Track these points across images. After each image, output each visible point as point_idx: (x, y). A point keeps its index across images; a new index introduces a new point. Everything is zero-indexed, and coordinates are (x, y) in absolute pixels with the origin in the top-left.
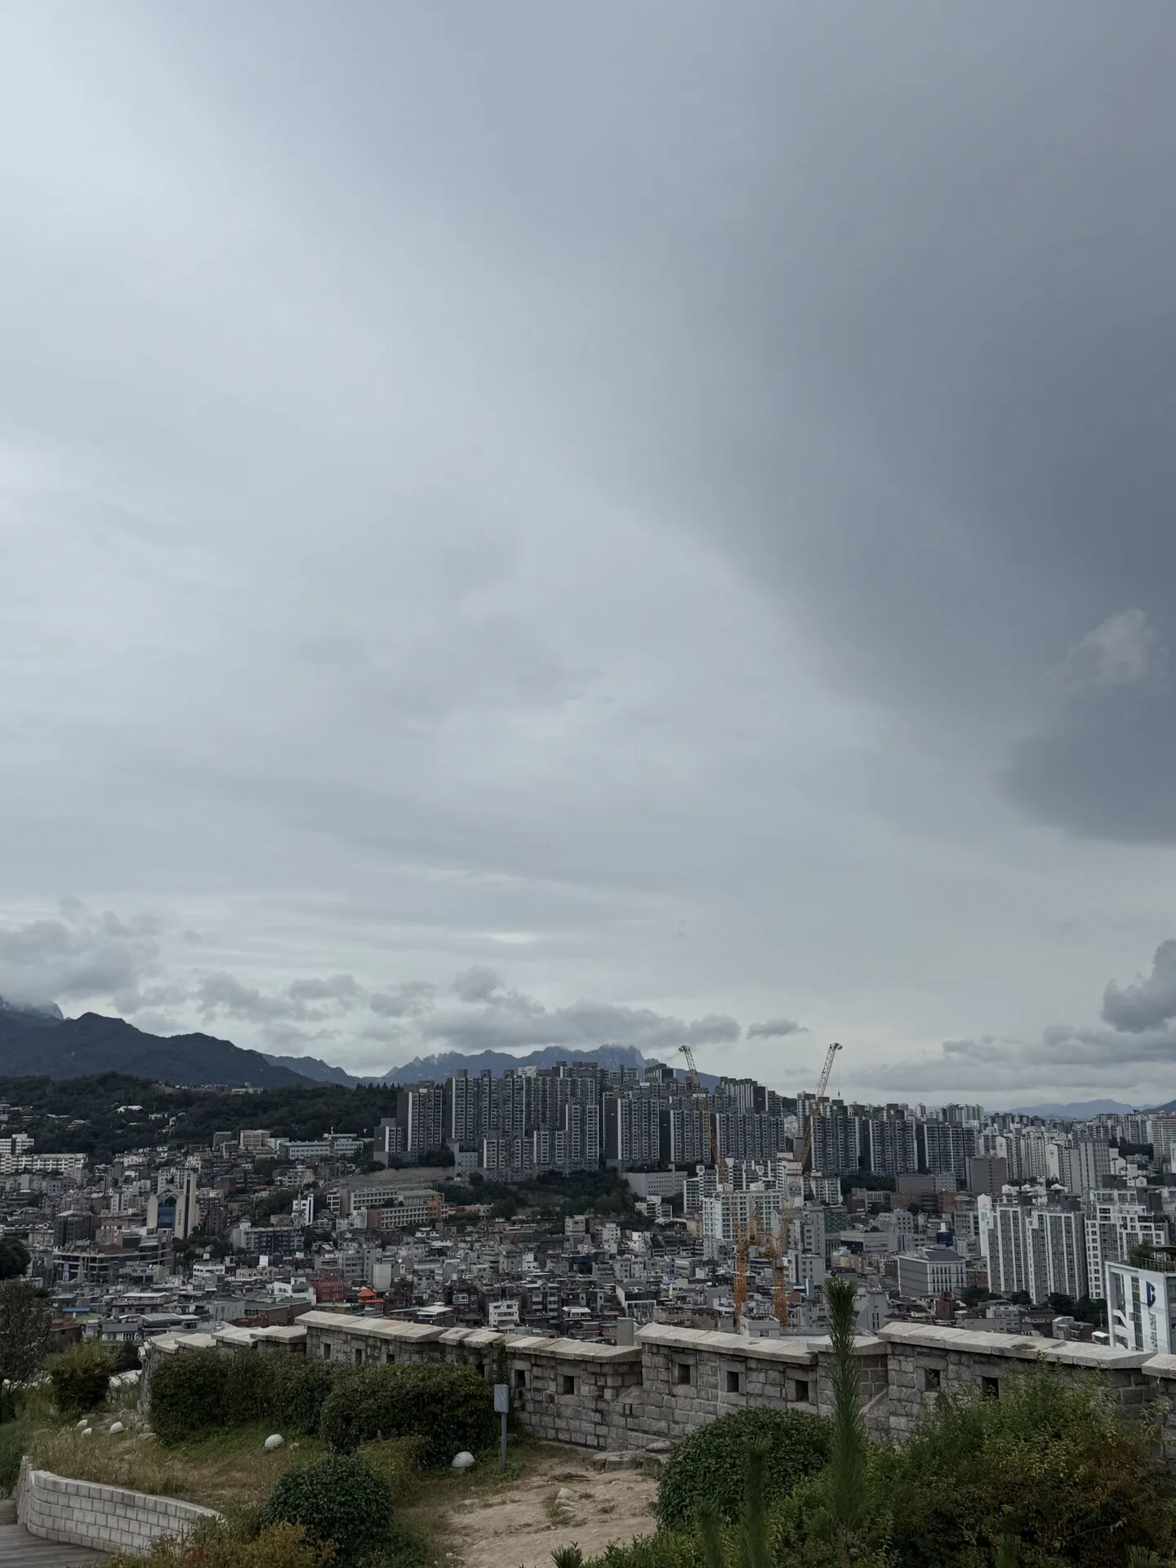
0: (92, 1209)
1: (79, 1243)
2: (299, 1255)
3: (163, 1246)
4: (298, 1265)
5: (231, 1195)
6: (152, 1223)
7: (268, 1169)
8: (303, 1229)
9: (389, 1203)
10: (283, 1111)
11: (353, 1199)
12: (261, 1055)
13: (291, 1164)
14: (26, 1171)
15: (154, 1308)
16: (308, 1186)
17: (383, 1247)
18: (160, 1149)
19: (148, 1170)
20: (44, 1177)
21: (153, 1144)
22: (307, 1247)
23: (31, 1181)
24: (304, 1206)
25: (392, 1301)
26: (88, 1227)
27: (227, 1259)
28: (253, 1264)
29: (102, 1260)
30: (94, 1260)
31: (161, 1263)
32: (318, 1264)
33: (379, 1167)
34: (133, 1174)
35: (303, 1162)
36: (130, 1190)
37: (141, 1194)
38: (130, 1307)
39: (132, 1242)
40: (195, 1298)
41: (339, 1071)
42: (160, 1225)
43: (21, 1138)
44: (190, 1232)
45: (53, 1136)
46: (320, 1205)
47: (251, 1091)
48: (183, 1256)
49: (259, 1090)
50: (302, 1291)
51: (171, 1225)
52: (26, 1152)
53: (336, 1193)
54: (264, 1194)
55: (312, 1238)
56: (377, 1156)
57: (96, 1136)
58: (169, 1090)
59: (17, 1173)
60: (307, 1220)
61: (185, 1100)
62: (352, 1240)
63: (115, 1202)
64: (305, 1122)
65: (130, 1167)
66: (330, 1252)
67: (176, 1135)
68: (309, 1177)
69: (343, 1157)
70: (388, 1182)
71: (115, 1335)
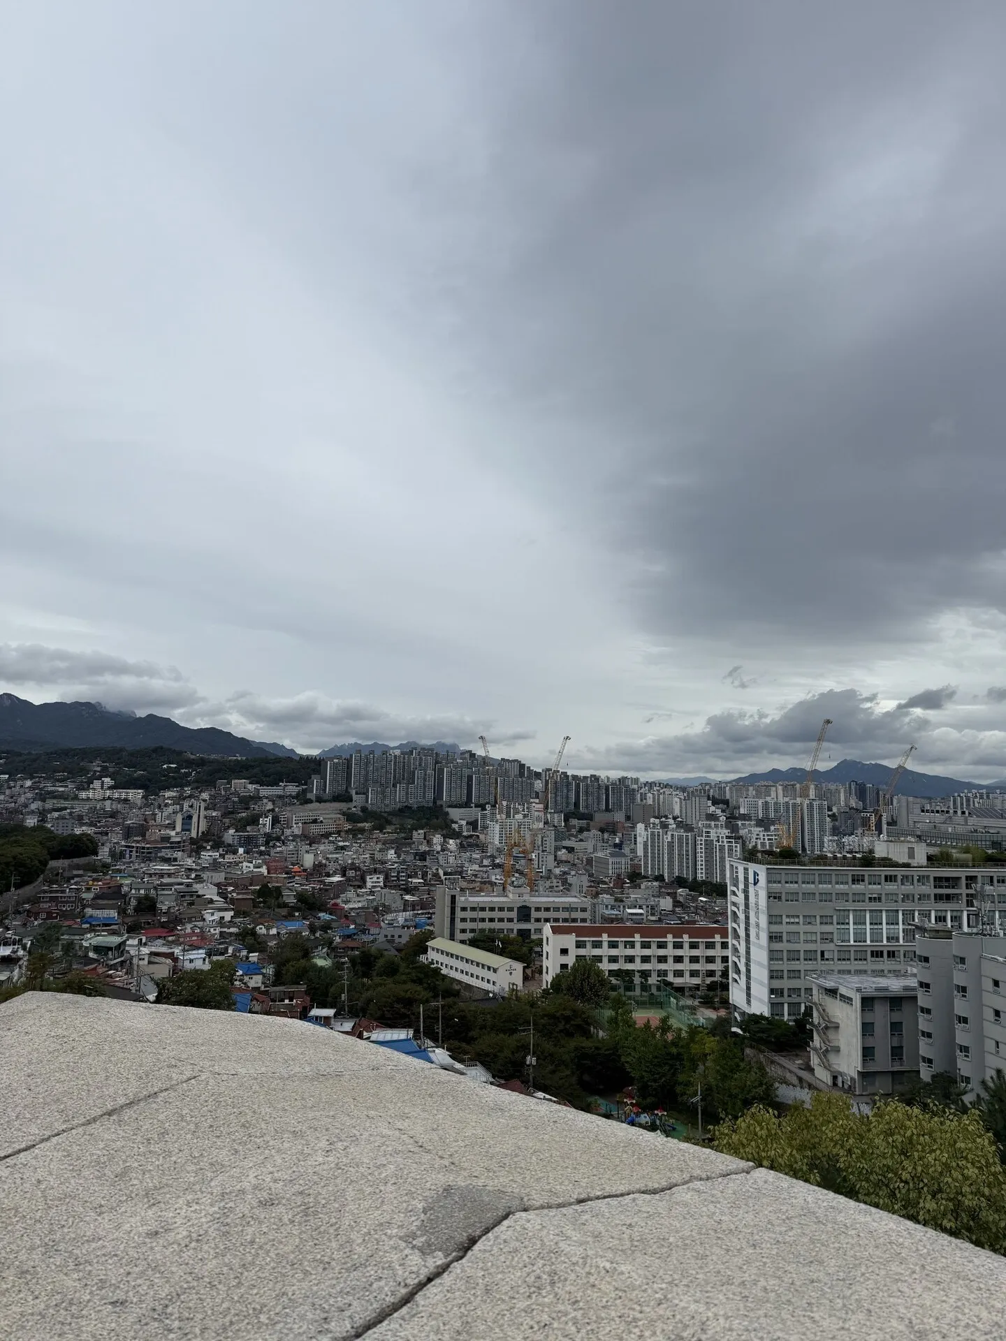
0: (145, 820)
1: (135, 839)
2: (263, 848)
3: (184, 841)
4: (261, 853)
5: (224, 815)
6: (178, 828)
7: (246, 801)
8: (265, 834)
9: (315, 821)
10: (256, 770)
11: (294, 819)
12: (248, 741)
13: (260, 798)
14: (109, 798)
15: (169, 875)
16: (269, 811)
17: (310, 845)
18: (186, 789)
19: (179, 800)
20: (119, 803)
21: (182, 786)
22: (267, 843)
23: (112, 804)
24: (267, 822)
25: (312, 875)
26: (142, 830)
27: (221, 849)
28: (235, 852)
29: (148, 848)
30: (143, 848)
31: (183, 851)
32: (272, 852)
33: (310, 801)
34: (170, 802)
35: (267, 798)
36: (170, 809)
37: (174, 813)
38: (155, 874)
39: (166, 839)
40: (196, 870)
41: (292, 751)
42: (183, 830)
43: (107, 780)
44: (200, 834)
45: (125, 780)
46: (276, 821)
47: (239, 758)
48: (196, 847)
49: (244, 758)
50: (259, 867)
51: (189, 830)
52: (109, 788)
53: (285, 814)
54: (244, 815)
55: (269, 839)
56: (309, 796)
57: (150, 781)
58: (193, 757)
59: (104, 799)
60: (268, 829)
61: (202, 763)
62: (293, 841)
63: (158, 817)
64: (269, 776)
65: (169, 798)
66: (280, 847)
67: (196, 781)
68: (270, 806)
69: (290, 795)
70: (316, 810)
71: (139, 889)
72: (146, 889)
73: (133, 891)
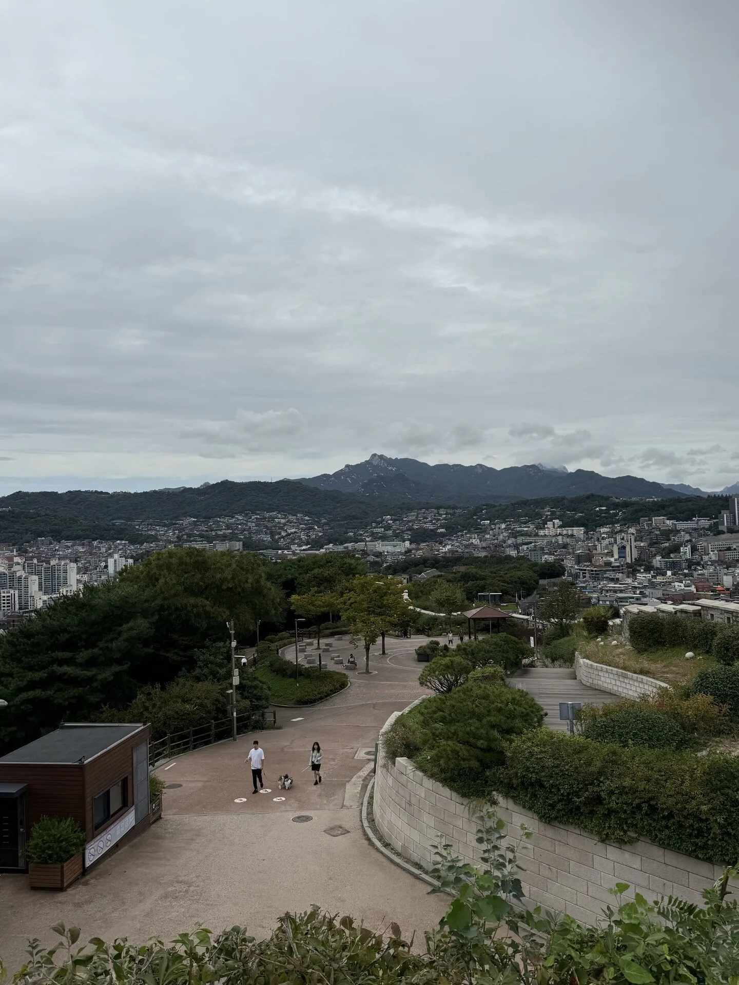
0: (589, 550)
1: (586, 564)
2: (686, 571)
3: (622, 566)
4: (686, 575)
5: (651, 545)
6: (616, 556)
7: (667, 534)
8: (686, 560)
9: (729, 549)
10: (671, 509)
11: (710, 547)
12: (659, 484)
13: (678, 531)
14: (560, 534)
15: (621, 591)
16: (687, 541)
17: (727, 568)
18: (616, 525)
19: (612, 534)
20: (568, 538)
21: (613, 523)
22: (689, 567)
23: (563, 538)
24: (686, 550)
25: (734, 593)
26: (588, 557)
27: (652, 572)
28: (664, 574)
29: (596, 571)
30: (592, 571)
31: (622, 573)
32: (695, 574)
33: (723, 532)
34: (605, 536)
35: (684, 531)
36: (606, 542)
37: (610, 544)
38: (611, 590)
39: (608, 564)
40: (639, 588)
41: (698, 490)
42: (620, 557)
43: (556, 521)
44: (633, 560)
45: (569, 520)
46: (694, 549)
47: (655, 500)
48: (632, 569)
49: (660, 499)
50: (689, 587)
51: (625, 557)
52: (559, 527)
53: (702, 544)
54: (667, 545)
55: (691, 564)
56: (721, 528)
57: (588, 520)
58: (617, 501)
59: (556, 535)
60: (688, 556)
61: (625, 505)
62: (712, 565)
63: (599, 547)
64: (683, 513)
65: (604, 533)
66: (701, 570)
67: (624, 519)
68: (687, 537)
69: (704, 528)
70: (727, 539)
71: (605, 601)
72: (610, 601)
73: (601, 602)
